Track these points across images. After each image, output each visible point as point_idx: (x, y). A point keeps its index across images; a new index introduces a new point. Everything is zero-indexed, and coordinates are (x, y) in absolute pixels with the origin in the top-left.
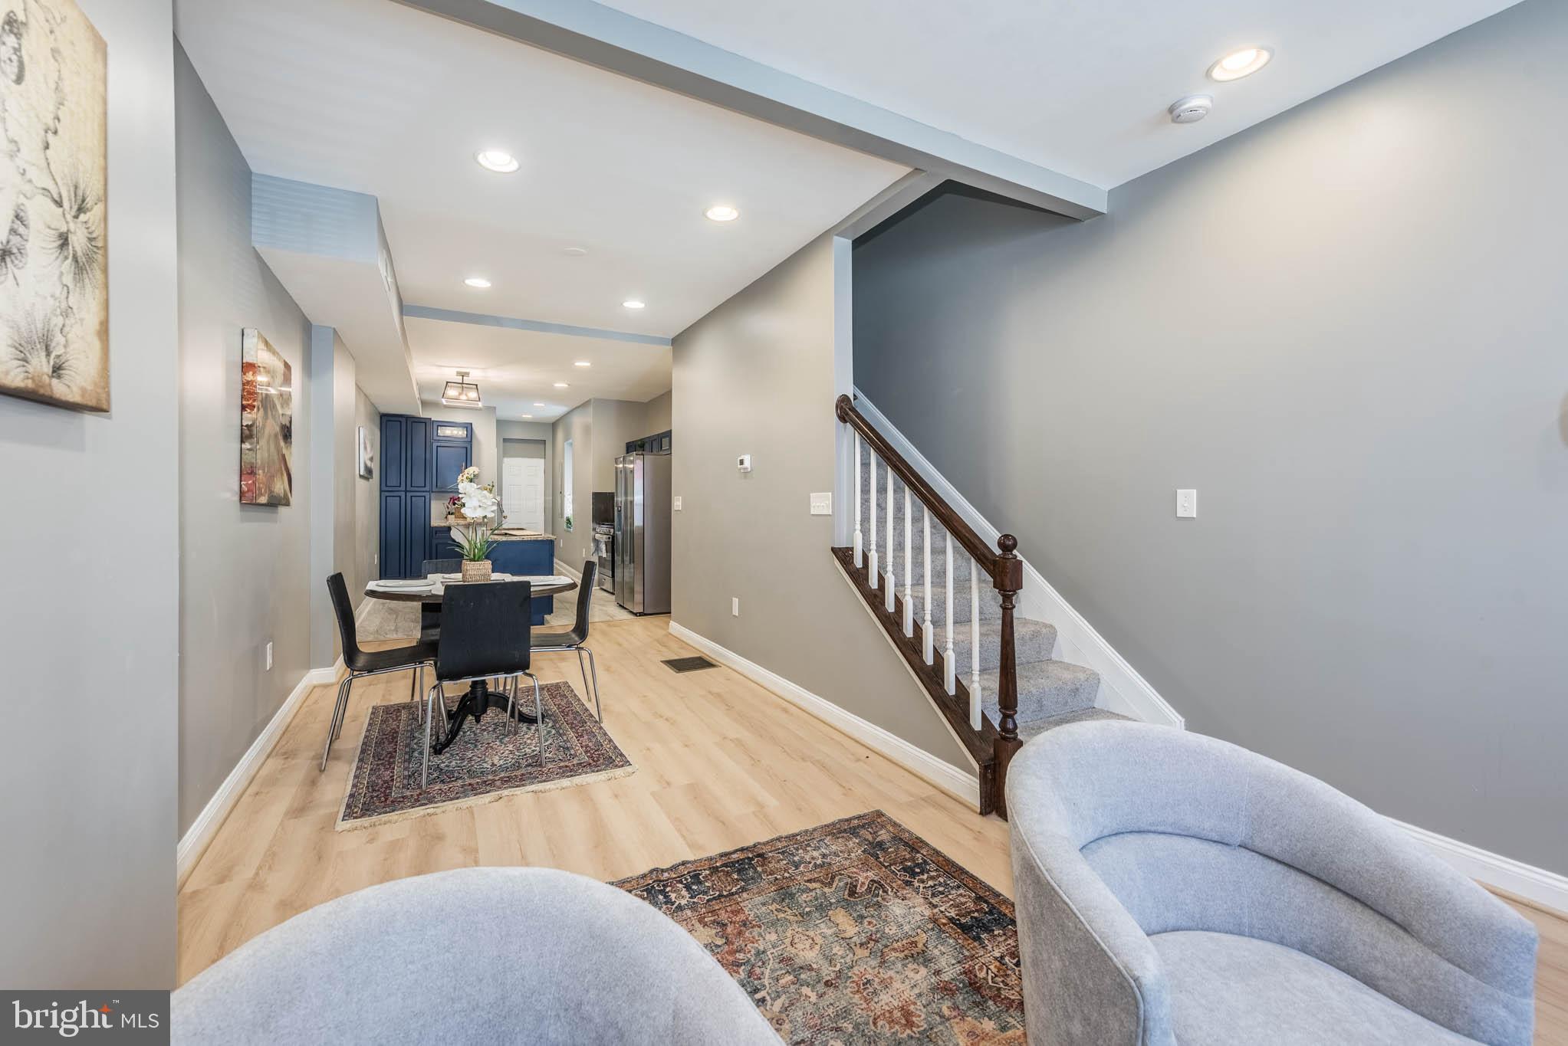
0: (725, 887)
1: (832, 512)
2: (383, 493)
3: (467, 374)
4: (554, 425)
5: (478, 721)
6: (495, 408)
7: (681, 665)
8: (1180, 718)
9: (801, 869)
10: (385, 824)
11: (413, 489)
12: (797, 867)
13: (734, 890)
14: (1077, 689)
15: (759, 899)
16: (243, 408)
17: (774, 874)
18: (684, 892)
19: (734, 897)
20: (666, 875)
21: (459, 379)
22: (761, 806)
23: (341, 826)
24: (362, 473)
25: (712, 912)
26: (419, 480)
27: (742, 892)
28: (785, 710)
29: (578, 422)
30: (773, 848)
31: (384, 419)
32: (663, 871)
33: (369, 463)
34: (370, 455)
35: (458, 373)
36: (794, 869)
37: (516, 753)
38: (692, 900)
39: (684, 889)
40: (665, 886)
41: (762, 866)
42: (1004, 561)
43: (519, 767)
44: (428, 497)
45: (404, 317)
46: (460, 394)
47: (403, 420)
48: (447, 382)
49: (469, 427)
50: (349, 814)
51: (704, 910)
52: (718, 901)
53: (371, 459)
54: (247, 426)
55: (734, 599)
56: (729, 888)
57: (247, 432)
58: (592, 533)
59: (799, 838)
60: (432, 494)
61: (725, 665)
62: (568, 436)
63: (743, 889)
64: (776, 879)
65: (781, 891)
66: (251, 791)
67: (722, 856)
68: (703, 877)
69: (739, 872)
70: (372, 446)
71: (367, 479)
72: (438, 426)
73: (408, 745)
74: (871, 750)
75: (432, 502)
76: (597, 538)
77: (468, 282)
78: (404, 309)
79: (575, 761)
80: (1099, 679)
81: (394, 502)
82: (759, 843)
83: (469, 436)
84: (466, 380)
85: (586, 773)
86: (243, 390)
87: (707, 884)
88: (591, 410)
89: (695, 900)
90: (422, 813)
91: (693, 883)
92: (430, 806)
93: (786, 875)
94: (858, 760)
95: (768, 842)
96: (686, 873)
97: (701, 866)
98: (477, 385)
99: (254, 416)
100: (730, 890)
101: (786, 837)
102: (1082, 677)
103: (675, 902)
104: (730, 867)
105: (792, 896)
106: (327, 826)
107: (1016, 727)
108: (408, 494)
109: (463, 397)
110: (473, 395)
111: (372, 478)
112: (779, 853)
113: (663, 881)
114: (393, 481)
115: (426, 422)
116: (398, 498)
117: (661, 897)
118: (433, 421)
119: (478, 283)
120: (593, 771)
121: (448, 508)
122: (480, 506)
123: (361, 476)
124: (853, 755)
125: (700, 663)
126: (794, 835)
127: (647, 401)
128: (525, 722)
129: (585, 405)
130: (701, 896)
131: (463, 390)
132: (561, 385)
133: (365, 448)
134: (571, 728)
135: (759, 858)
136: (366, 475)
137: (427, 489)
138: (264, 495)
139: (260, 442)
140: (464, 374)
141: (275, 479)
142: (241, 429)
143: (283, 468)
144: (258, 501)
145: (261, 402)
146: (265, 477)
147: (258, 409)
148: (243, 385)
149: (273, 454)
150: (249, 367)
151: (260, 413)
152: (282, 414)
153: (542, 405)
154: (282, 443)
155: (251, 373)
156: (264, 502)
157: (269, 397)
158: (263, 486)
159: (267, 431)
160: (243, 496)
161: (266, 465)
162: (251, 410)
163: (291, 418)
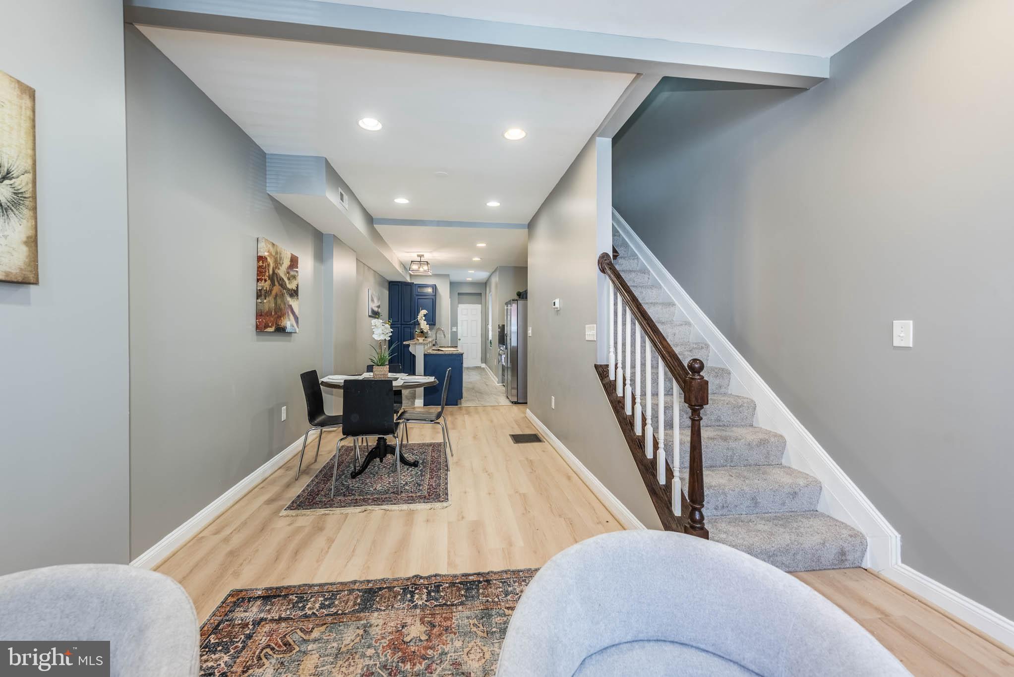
0: (452, 599)
1: (596, 338)
3: (423, 256)
4: (485, 284)
5: (381, 461)
6: (449, 275)
7: (518, 439)
8: (896, 533)
9: (509, 597)
10: (302, 516)
11: (405, 323)
12: (506, 596)
13: (455, 602)
14: (795, 493)
15: (468, 613)
16: (258, 280)
17: (488, 597)
18: (425, 597)
19: (453, 607)
20: (422, 581)
21: (418, 259)
22: (510, 544)
23: (283, 513)
24: (370, 315)
25: (431, 614)
26: (407, 318)
27: (461, 605)
28: (569, 478)
30: (500, 578)
31: (391, 284)
32: (421, 578)
33: (377, 309)
34: (378, 304)
35: (418, 256)
36: (504, 596)
37: (392, 484)
38: (426, 603)
39: (426, 594)
40: (416, 589)
41: (484, 589)
42: (691, 380)
43: (387, 493)
44: (412, 328)
45: (374, 225)
46: (419, 268)
47: (400, 284)
48: (412, 261)
49: (433, 287)
50: (290, 508)
51: (429, 611)
52: (441, 608)
53: (379, 307)
54: (259, 290)
56: (453, 600)
57: (259, 293)
58: (499, 350)
59: (521, 573)
61: (548, 442)
62: (490, 290)
63: (462, 604)
64: (488, 601)
65: (485, 611)
66: (261, 485)
67: (463, 576)
68: (442, 588)
69: (467, 590)
70: (380, 299)
71: (377, 318)
72: (420, 287)
73: (344, 470)
74: (613, 516)
76: (500, 353)
77: (396, 200)
78: (372, 220)
79: (419, 494)
80: (821, 487)
82: (492, 572)
83: (435, 291)
84: (423, 259)
85: (420, 502)
86: (258, 270)
87: (442, 594)
88: (497, 273)
89: (427, 603)
90: (323, 512)
91: (433, 591)
92: (329, 509)
93: (496, 600)
94: (599, 523)
95: (499, 572)
96: (433, 582)
97: (446, 580)
98: (428, 262)
99: (263, 284)
100: (453, 602)
101: (513, 571)
102: (801, 483)
103: (415, 601)
104: (464, 585)
105: (490, 616)
106: (276, 512)
107: (702, 517)
108: (402, 326)
109: (421, 269)
110: (426, 268)
111: (381, 317)
112: (501, 582)
113: (417, 585)
114: (395, 318)
115: (410, 285)
116: (397, 328)
117: (409, 596)
118: (415, 284)
119: (402, 201)
120: (424, 502)
122: (383, 334)
123: (369, 316)
124: (597, 518)
125: (535, 438)
126: (519, 571)
128: (407, 465)
129: (495, 271)
130: (433, 601)
131: (420, 265)
132: (476, 259)
133: (373, 301)
134: (430, 473)
135: (486, 583)
136: (373, 315)
137: (412, 323)
138: (271, 327)
139: (267, 298)
140: (421, 256)
141: (282, 318)
142: (257, 292)
143: (290, 312)
144: (265, 330)
145: (269, 277)
146: (273, 317)
147: (265, 281)
148: (258, 268)
149: (280, 304)
150: (260, 258)
151: (267, 283)
152: (289, 283)
153: (473, 272)
154: (289, 299)
155: (261, 261)
156: (271, 331)
157: (276, 274)
158: (270, 322)
159: (274, 292)
160: (257, 327)
161: (273, 311)
162: (261, 281)
163: (298, 285)
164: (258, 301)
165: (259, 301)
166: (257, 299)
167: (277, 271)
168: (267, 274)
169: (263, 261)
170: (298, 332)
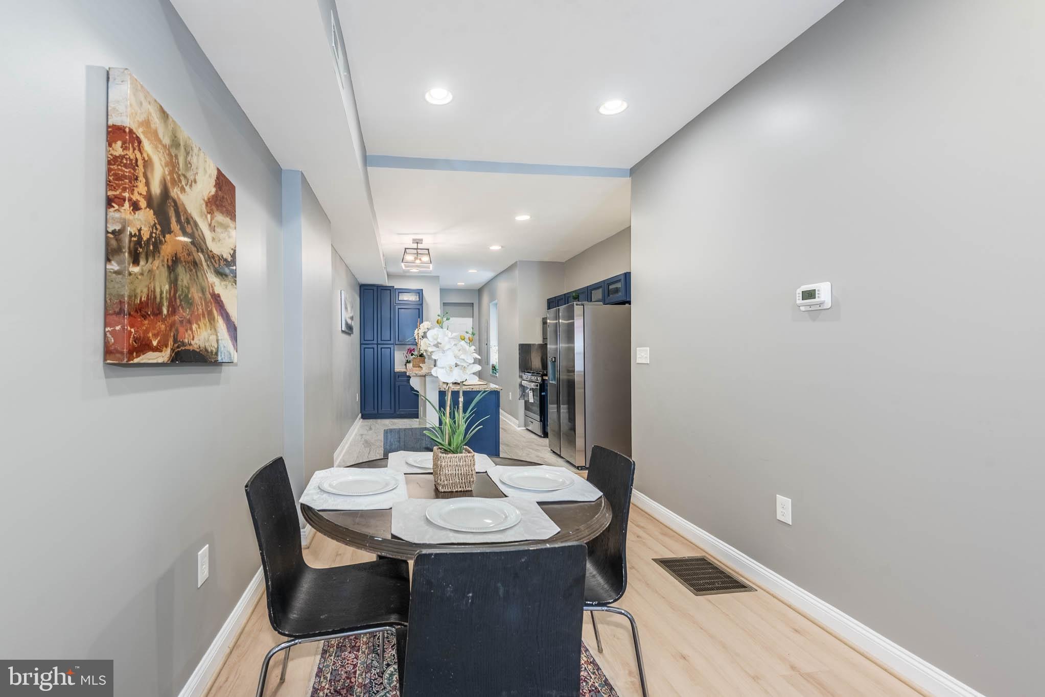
2: (362, 345)
3: (421, 239)
4: (480, 291)
11: (383, 342)
16: (110, 202)
21: (415, 246)
24: (343, 329)
26: (386, 335)
29: (503, 286)
31: (362, 288)
33: (349, 321)
34: (351, 315)
35: (414, 240)
44: (392, 349)
45: (369, 168)
46: (415, 259)
47: (375, 289)
48: (405, 249)
49: (420, 293)
53: (352, 318)
54: (114, 232)
55: (779, 498)
57: (114, 243)
58: (519, 380)
60: (395, 346)
61: (757, 585)
62: (493, 297)
70: (352, 307)
71: (349, 334)
72: (399, 292)
75: (395, 352)
76: (523, 384)
77: (427, 95)
78: (367, 160)
81: (369, 352)
83: (421, 300)
84: (420, 246)
86: (109, 170)
88: (517, 273)
98: (428, 250)
99: (126, 217)
108: (379, 346)
109: (418, 263)
110: (425, 259)
111: (353, 333)
114: (369, 336)
115: (390, 289)
116: (372, 349)
118: (396, 289)
119: (440, 96)
121: (406, 357)
122: (457, 365)
123: (343, 331)
127: (564, 261)
129: (510, 269)
131: (417, 256)
132: (495, 248)
133: (346, 308)
136: (347, 331)
137: (392, 342)
138: (157, 349)
139: (142, 263)
140: (417, 242)
141: (194, 326)
142: (107, 238)
143: (215, 312)
144: (136, 361)
145: (149, 198)
146: (164, 320)
147: (135, 207)
148: (109, 163)
149: (188, 288)
150: (115, 133)
151: (140, 215)
152: (213, 239)
153: (476, 271)
154: (212, 278)
155: (119, 143)
156: (160, 360)
157: (175, 201)
158: (155, 336)
159: (167, 250)
160: (108, 352)
161: (165, 304)
162: (121, 205)
163: (235, 251)
164: (109, 267)
165: (114, 266)
166: (108, 260)
167: (175, 192)
168: (141, 188)
169: (124, 143)
170: (235, 361)
